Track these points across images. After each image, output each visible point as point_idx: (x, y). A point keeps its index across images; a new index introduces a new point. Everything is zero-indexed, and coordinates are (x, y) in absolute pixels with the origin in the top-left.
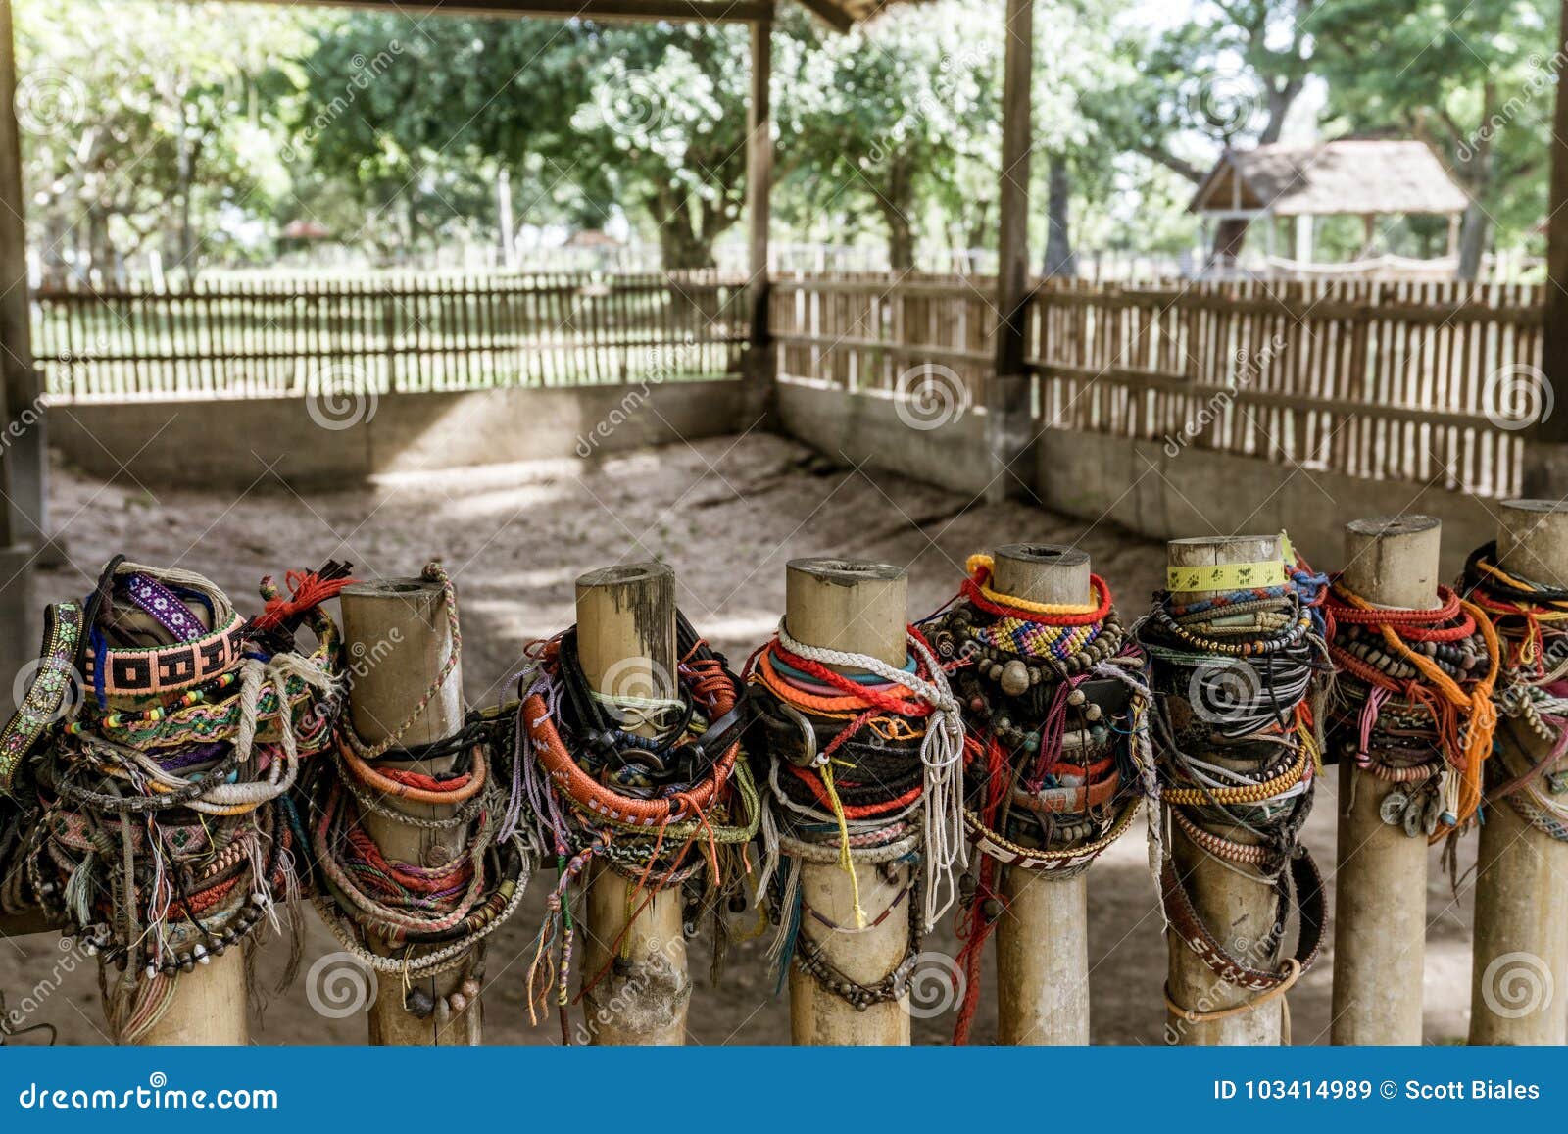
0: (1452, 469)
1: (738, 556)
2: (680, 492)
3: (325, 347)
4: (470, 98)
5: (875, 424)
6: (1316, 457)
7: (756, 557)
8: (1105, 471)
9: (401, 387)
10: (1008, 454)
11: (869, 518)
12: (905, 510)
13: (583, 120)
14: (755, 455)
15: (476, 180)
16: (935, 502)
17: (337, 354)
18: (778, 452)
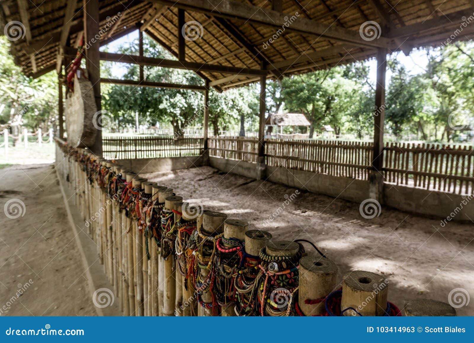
0: (353, 175)
1: (210, 190)
2: (195, 178)
3: (123, 150)
4: (139, 102)
5: (231, 165)
6: (325, 172)
7: (213, 191)
8: (281, 174)
9: (138, 158)
10: (261, 171)
11: (234, 183)
12: (241, 181)
13: (161, 106)
14: (206, 171)
15: (131, 116)
16: (246, 180)
17: (125, 151)
18: (211, 171)
